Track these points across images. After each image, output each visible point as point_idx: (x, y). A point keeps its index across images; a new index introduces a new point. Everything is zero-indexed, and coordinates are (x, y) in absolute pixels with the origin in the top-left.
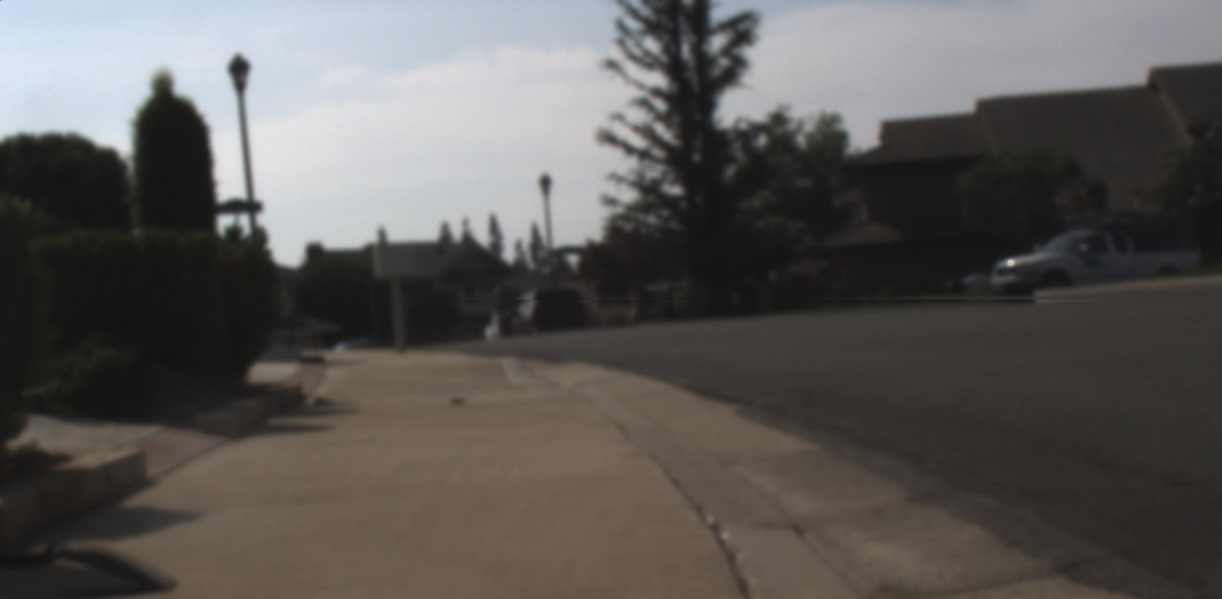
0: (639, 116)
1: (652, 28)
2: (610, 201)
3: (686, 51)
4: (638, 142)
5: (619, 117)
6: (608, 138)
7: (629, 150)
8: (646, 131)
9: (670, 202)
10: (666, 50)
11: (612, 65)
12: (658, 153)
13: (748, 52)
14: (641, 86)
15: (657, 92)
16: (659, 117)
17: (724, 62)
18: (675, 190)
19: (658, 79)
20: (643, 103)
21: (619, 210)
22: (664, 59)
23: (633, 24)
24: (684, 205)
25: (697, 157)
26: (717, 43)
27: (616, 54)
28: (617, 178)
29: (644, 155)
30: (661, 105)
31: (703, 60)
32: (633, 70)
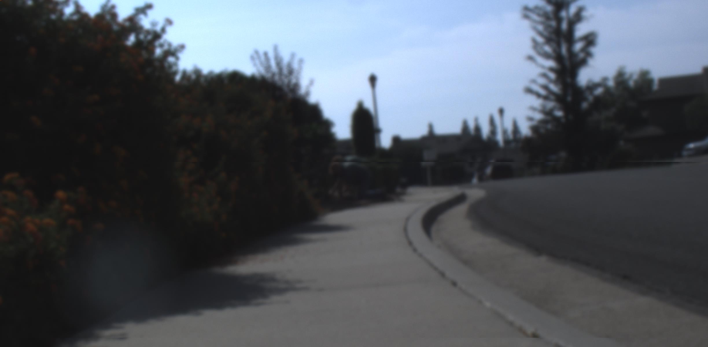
0: (542, 81)
1: (548, 41)
2: (530, 119)
3: (564, 50)
4: (543, 92)
5: (534, 81)
6: (529, 91)
7: (538, 95)
8: (545, 87)
9: (556, 119)
10: (555, 51)
11: (530, 58)
12: (552, 97)
13: (594, 50)
14: (543, 67)
15: (552, 69)
16: (551, 81)
17: (582, 55)
18: (559, 113)
19: (551, 63)
20: (544, 75)
21: (534, 123)
22: (553, 55)
23: (540, 40)
24: (563, 120)
25: (569, 99)
26: (578, 46)
27: (532, 53)
28: (533, 109)
29: (546, 98)
30: (552, 76)
31: (572, 54)
32: (541, 60)
